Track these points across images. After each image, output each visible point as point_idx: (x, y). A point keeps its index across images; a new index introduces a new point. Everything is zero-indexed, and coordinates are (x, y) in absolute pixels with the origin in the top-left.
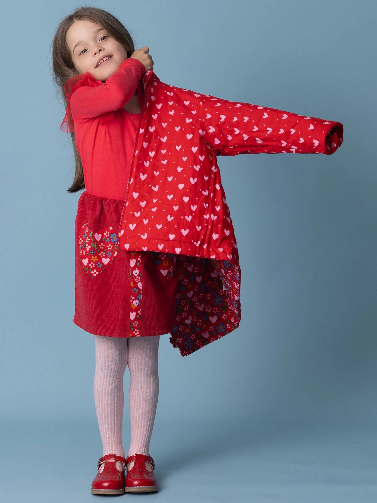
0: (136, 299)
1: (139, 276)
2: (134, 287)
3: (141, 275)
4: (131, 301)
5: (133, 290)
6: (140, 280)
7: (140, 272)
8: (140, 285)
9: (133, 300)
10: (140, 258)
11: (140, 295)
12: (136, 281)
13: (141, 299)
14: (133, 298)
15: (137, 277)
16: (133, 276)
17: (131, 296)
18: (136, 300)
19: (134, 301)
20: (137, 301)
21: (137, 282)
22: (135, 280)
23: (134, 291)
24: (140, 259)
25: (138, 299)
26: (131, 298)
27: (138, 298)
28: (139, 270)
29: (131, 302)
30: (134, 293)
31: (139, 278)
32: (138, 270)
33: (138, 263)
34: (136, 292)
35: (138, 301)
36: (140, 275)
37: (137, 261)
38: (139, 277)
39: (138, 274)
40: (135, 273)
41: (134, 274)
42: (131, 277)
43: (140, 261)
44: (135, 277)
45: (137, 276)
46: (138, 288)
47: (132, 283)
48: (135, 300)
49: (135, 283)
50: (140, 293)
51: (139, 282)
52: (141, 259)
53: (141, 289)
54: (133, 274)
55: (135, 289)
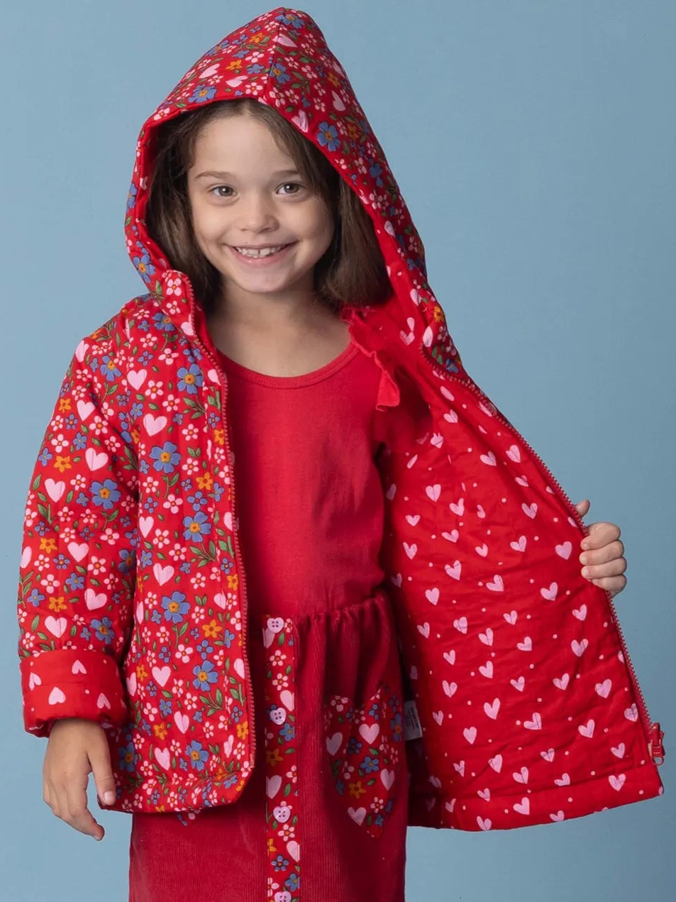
0: (284, 888)
1: (289, 822)
2: (277, 854)
3: (295, 819)
4: (270, 893)
5: (274, 864)
6: (292, 835)
7: (293, 813)
8: (294, 849)
9: (275, 892)
10: (293, 773)
11: (293, 876)
12: (282, 837)
13: (297, 889)
14: (275, 886)
15: (286, 827)
16: (275, 824)
17: (270, 880)
18: (282, 891)
19: (278, 895)
20: (286, 893)
21: (286, 839)
22: (281, 833)
23: (277, 865)
24: (294, 776)
25: (288, 889)
26: (270, 886)
27: (287, 884)
28: (290, 807)
29: (269, 896)
30: (276, 871)
31: (292, 829)
32: (287, 806)
33: (288, 788)
34: (284, 869)
35: (289, 893)
36: (294, 821)
37: (286, 781)
38: (290, 826)
39: (289, 819)
40: (279, 814)
41: (277, 817)
42: (269, 826)
43: (294, 780)
44: (280, 826)
45: (286, 823)
46: (287, 856)
47: (271, 842)
48: (280, 890)
49: (281, 845)
50: (295, 872)
51: (290, 839)
52: (295, 774)
53: (297, 861)
54: (273, 819)
55: (280, 859)
